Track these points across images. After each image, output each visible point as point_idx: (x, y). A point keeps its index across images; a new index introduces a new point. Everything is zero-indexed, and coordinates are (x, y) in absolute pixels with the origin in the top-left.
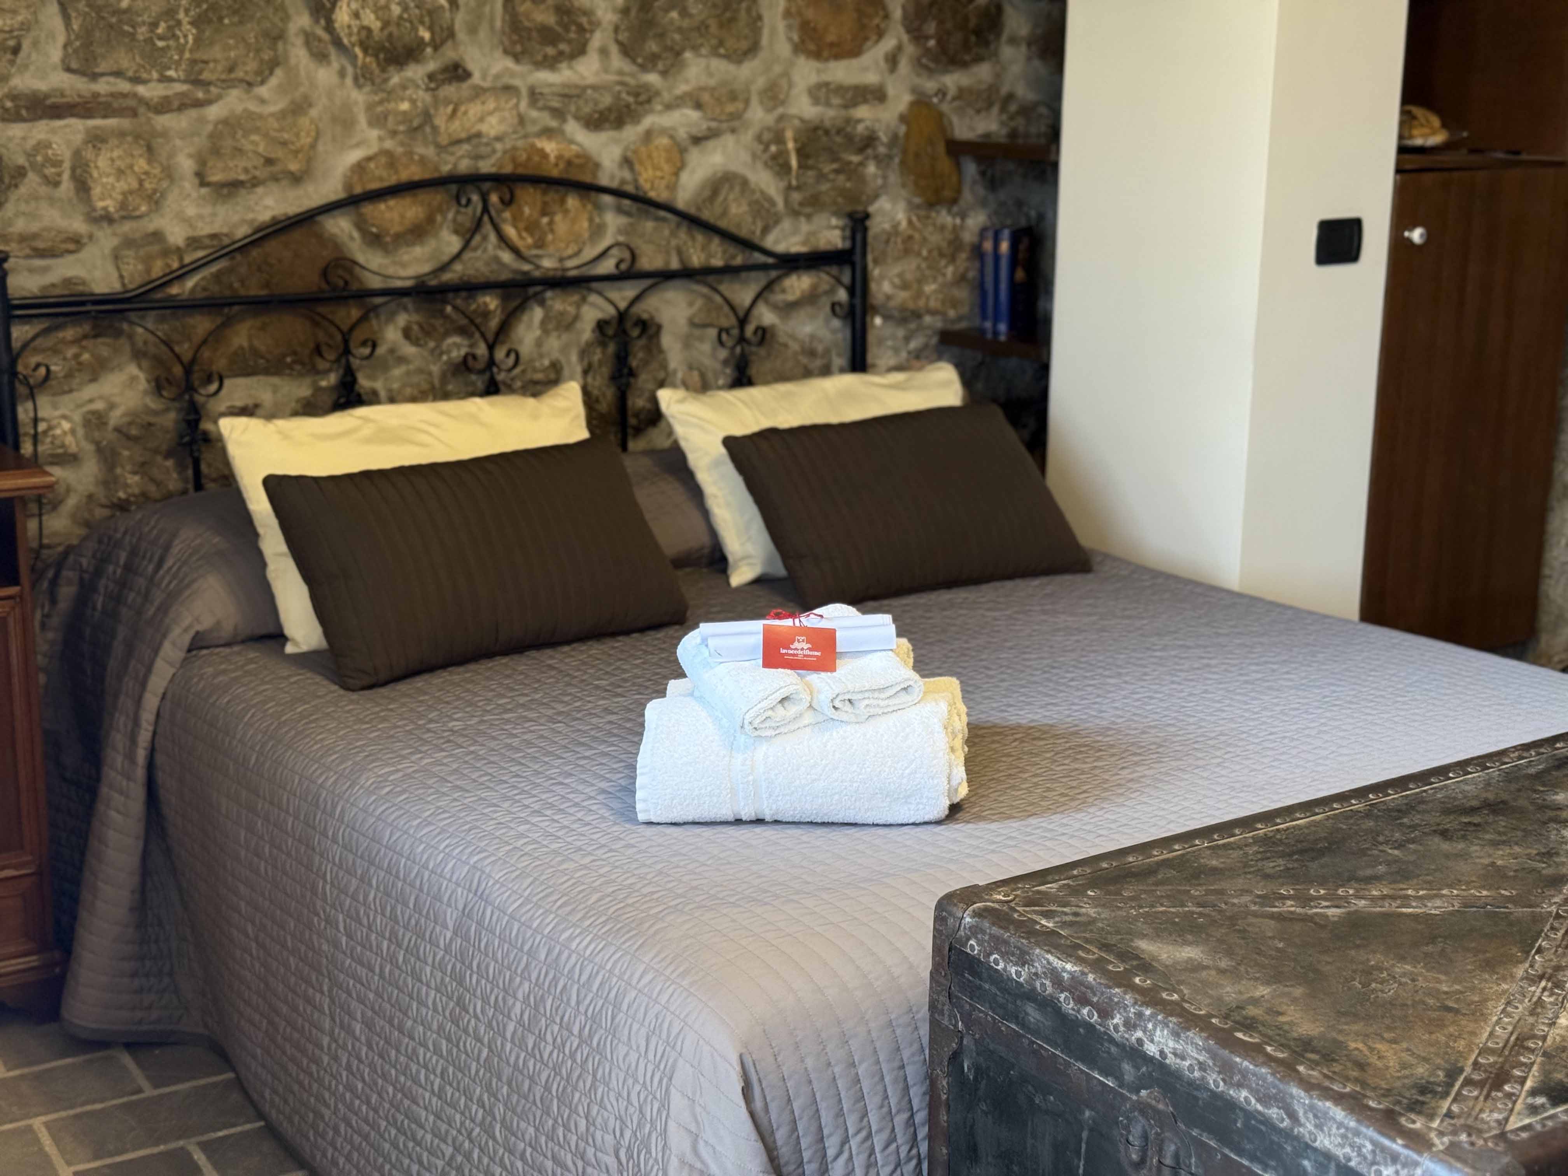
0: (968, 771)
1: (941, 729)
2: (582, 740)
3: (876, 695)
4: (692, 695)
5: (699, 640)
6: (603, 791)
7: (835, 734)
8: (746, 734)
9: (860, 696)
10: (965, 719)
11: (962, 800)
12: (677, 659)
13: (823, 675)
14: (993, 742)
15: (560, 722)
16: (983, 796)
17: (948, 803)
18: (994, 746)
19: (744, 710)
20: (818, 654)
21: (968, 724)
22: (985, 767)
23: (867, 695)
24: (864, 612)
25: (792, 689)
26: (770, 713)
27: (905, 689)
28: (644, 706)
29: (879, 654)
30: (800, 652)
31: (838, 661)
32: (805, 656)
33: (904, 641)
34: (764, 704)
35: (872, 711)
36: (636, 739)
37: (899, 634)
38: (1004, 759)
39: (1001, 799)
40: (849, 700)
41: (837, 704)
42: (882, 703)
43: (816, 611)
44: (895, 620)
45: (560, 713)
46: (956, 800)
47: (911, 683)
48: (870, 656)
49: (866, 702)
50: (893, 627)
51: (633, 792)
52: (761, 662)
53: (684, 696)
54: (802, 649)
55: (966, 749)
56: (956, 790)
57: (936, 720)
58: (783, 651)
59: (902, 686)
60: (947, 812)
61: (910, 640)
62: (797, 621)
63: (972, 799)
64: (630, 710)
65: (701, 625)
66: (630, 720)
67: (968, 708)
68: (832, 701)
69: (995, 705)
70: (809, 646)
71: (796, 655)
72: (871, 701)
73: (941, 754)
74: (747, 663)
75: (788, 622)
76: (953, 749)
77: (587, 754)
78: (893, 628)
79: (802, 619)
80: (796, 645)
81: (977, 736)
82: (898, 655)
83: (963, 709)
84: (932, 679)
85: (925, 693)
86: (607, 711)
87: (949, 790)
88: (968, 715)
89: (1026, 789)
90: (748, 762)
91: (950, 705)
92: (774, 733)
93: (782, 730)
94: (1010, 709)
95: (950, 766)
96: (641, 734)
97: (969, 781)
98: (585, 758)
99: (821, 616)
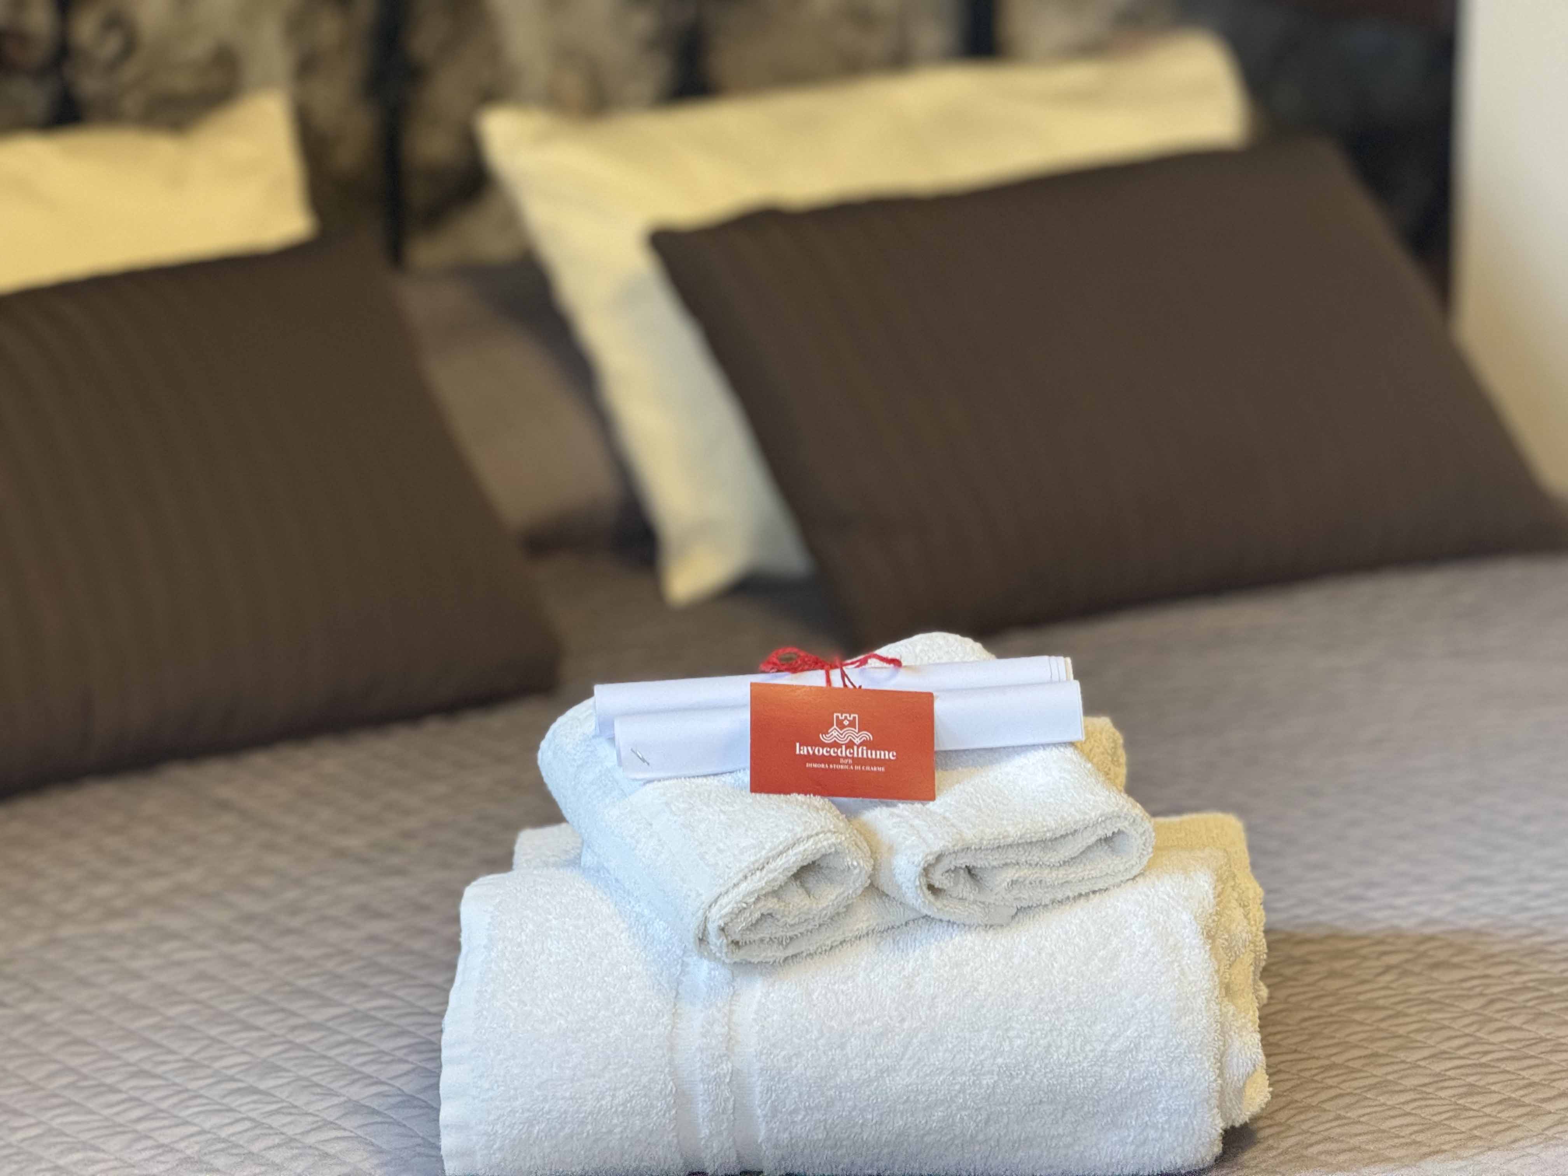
0: (1269, 1046)
1: (1197, 941)
2: (302, 983)
3: (1036, 855)
4: (575, 862)
5: (590, 727)
6: (356, 1108)
7: (933, 955)
8: (712, 957)
9: (994, 860)
10: (1259, 915)
11: (1255, 1119)
12: (540, 779)
13: (903, 809)
14: (1332, 974)
15: (249, 939)
16: (1309, 1108)
17: (1219, 1125)
18: (1334, 984)
19: (707, 898)
20: (891, 755)
21: (1268, 931)
22: (1313, 1036)
23: (1011, 856)
24: (1002, 653)
25: (825, 843)
26: (772, 904)
27: (1107, 840)
28: (457, 896)
29: (1041, 754)
30: (843, 752)
31: (938, 775)
32: (856, 761)
33: (1104, 723)
34: (758, 882)
35: (1026, 896)
36: (439, 979)
37: (1091, 707)
38: (1358, 1017)
39: (1352, 1114)
40: (969, 870)
41: (939, 879)
42: (1050, 876)
43: (883, 651)
44: (1078, 674)
45: (249, 918)
46: (1241, 1117)
47: (1122, 825)
48: (1019, 761)
49: (1010, 874)
50: (1076, 686)
51: (433, 1110)
52: (745, 777)
53: (556, 865)
54: (850, 745)
55: (1264, 992)
56: (1240, 1092)
57: (1185, 917)
58: (802, 750)
59: (1101, 833)
60: (1217, 1149)
61: (1118, 724)
62: (836, 675)
63: (1282, 1116)
64: (424, 909)
65: (598, 689)
66: (423, 932)
67: (1268, 891)
68: (926, 871)
69: (1335, 884)
70: (867, 736)
71: (836, 759)
72: (1024, 872)
73: (1200, 1002)
74: (713, 781)
75: (815, 679)
76: (1228, 990)
77: (318, 1017)
78: (1074, 690)
79: (848, 670)
80: (834, 734)
81: (1291, 960)
82: (1088, 757)
83: (1254, 890)
84: (1175, 820)
85: (1156, 848)
86: (366, 910)
87: (1222, 1092)
88: (1267, 907)
89: (1414, 1089)
90: (717, 1029)
91: (1220, 879)
92: (781, 954)
93: (803, 946)
94: (1372, 894)
95: (1223, 1033)
96: (451, 967)
97: (1273, 1071)
98: (312, 1026)
99: (896, 662)
